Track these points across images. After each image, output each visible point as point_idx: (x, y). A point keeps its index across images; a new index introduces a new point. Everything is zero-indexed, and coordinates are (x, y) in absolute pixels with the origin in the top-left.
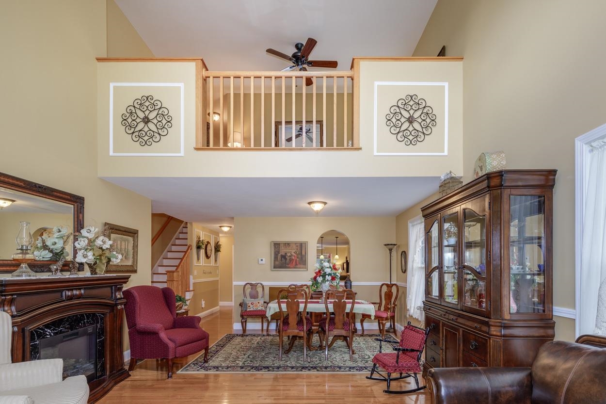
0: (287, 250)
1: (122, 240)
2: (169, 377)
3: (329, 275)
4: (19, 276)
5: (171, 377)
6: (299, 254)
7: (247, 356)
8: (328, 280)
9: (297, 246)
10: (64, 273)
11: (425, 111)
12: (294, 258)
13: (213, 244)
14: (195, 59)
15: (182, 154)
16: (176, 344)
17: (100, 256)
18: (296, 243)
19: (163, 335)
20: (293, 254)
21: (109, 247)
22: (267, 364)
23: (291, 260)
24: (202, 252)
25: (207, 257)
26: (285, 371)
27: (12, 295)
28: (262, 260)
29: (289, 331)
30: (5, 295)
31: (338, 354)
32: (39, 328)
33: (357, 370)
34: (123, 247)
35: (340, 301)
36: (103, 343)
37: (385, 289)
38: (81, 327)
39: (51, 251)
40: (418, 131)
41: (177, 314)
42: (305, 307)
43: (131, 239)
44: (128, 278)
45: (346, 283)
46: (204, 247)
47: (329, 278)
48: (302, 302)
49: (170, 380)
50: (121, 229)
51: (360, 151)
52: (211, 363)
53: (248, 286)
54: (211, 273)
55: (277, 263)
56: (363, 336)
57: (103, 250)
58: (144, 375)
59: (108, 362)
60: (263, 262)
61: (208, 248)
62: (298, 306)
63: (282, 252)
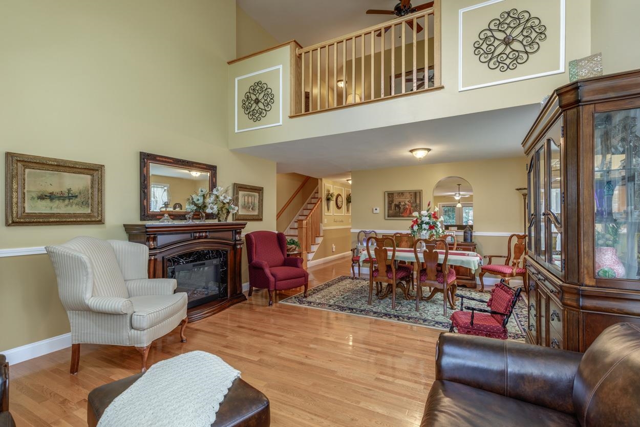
0: (401, 200)
1: (249, 196)
2: (270, 305)
3: (427, 223)
4: (162, 222)
5: (271, 305)
6: (413, 203)
7: (343, 296)
8: (425, 229)
9: (411, 195)
10: (194, 221)
11: (529, 25)
12: (408, 207)
13: (344, 196)
14: (289, 43)
15: (281, 123)
16: (275, 279)
17: (222, 208)
18: (410, 192)
19: (267, 271)
20: (407, 203)
21: (228, 201)
22: (355, 306)
23: (405, 209)
24: (332, 203)
25: (338, 207)
26: (366, 315)
27: (154, 234)
28: (376, 209)
29: (379, 277)
30: (149, 234)
31: (435, 307)
32: (174, 257)
33: (443, 326)
34: (250, 201)
35: (431, 251)
36: (225, 273)
37: (515, 241)
38: (207, 259)
39: (196, 205)
40: (517, 51)
41: (288, 255)
42: (394, 255)
43: (257, 194)
44: (245, 225)
45: (465, 232)
46: (334, 199)
47: (426, 227)
48: (390, 250)
49: (270, 307)
50: (248, 187)
51: (442, 90)
52: (310, 299)
53: (363, 234)
54: (342, 221)
55: (391, 212)
56: (482, 292)
57: (224, 204)
58: (258, 300)
59: (229, 287)
60: (378, 211)
61: (339, 199)
62: (386, 253)
63: (396, 202)
